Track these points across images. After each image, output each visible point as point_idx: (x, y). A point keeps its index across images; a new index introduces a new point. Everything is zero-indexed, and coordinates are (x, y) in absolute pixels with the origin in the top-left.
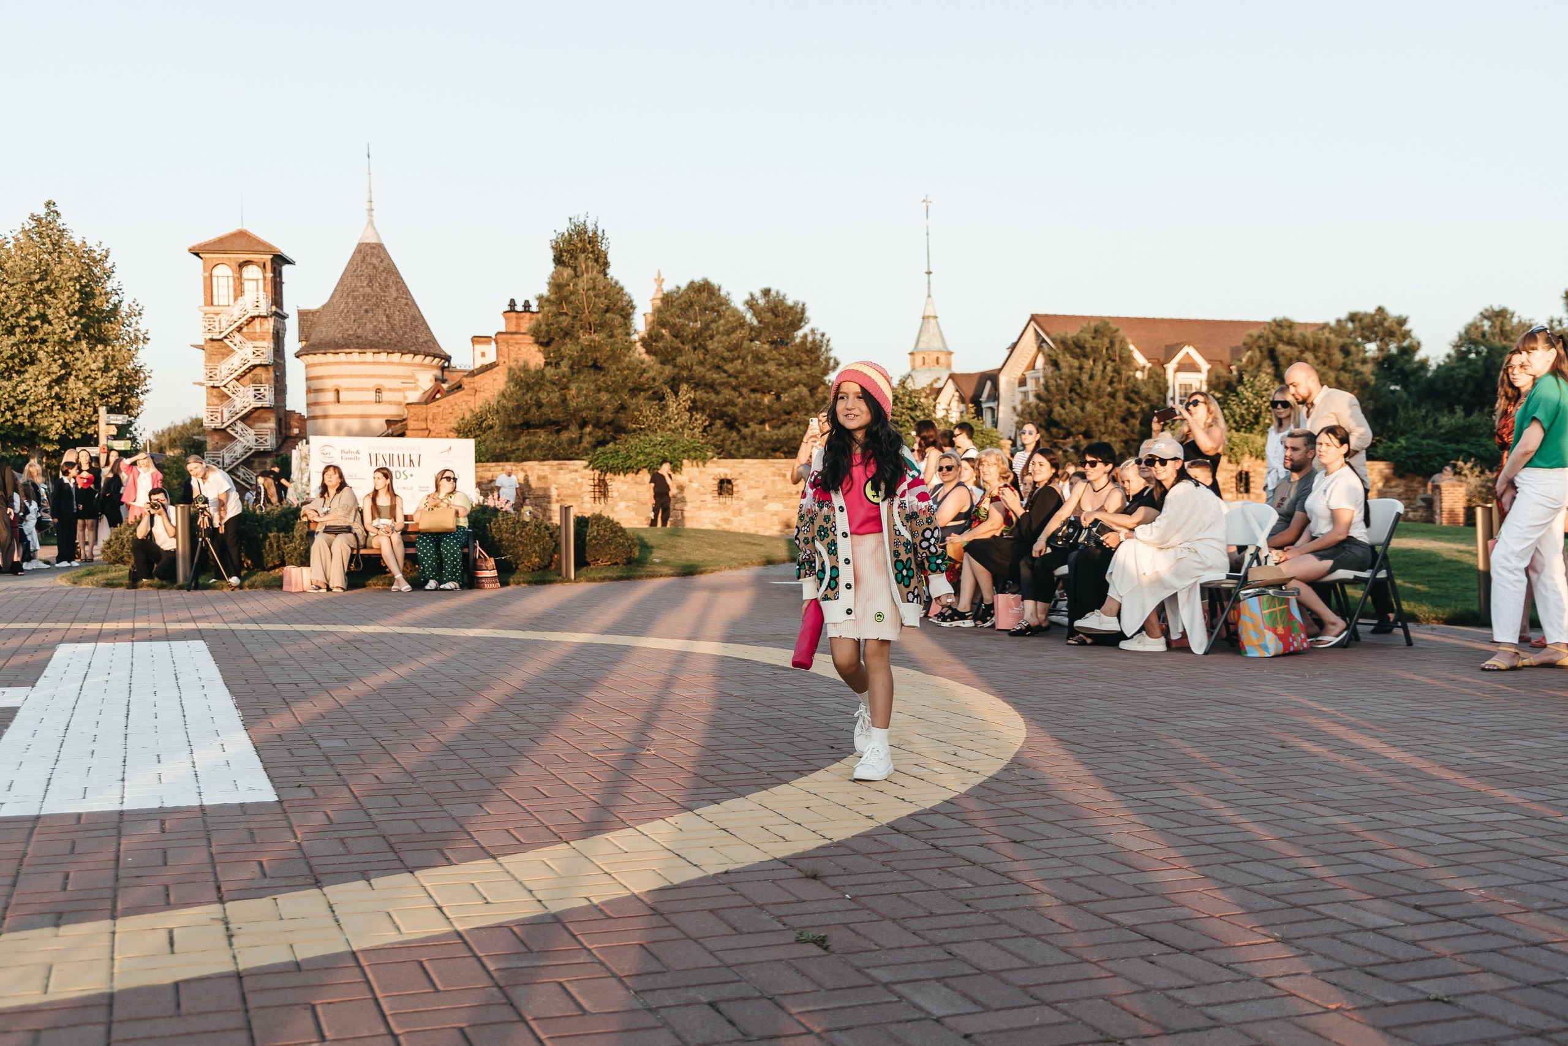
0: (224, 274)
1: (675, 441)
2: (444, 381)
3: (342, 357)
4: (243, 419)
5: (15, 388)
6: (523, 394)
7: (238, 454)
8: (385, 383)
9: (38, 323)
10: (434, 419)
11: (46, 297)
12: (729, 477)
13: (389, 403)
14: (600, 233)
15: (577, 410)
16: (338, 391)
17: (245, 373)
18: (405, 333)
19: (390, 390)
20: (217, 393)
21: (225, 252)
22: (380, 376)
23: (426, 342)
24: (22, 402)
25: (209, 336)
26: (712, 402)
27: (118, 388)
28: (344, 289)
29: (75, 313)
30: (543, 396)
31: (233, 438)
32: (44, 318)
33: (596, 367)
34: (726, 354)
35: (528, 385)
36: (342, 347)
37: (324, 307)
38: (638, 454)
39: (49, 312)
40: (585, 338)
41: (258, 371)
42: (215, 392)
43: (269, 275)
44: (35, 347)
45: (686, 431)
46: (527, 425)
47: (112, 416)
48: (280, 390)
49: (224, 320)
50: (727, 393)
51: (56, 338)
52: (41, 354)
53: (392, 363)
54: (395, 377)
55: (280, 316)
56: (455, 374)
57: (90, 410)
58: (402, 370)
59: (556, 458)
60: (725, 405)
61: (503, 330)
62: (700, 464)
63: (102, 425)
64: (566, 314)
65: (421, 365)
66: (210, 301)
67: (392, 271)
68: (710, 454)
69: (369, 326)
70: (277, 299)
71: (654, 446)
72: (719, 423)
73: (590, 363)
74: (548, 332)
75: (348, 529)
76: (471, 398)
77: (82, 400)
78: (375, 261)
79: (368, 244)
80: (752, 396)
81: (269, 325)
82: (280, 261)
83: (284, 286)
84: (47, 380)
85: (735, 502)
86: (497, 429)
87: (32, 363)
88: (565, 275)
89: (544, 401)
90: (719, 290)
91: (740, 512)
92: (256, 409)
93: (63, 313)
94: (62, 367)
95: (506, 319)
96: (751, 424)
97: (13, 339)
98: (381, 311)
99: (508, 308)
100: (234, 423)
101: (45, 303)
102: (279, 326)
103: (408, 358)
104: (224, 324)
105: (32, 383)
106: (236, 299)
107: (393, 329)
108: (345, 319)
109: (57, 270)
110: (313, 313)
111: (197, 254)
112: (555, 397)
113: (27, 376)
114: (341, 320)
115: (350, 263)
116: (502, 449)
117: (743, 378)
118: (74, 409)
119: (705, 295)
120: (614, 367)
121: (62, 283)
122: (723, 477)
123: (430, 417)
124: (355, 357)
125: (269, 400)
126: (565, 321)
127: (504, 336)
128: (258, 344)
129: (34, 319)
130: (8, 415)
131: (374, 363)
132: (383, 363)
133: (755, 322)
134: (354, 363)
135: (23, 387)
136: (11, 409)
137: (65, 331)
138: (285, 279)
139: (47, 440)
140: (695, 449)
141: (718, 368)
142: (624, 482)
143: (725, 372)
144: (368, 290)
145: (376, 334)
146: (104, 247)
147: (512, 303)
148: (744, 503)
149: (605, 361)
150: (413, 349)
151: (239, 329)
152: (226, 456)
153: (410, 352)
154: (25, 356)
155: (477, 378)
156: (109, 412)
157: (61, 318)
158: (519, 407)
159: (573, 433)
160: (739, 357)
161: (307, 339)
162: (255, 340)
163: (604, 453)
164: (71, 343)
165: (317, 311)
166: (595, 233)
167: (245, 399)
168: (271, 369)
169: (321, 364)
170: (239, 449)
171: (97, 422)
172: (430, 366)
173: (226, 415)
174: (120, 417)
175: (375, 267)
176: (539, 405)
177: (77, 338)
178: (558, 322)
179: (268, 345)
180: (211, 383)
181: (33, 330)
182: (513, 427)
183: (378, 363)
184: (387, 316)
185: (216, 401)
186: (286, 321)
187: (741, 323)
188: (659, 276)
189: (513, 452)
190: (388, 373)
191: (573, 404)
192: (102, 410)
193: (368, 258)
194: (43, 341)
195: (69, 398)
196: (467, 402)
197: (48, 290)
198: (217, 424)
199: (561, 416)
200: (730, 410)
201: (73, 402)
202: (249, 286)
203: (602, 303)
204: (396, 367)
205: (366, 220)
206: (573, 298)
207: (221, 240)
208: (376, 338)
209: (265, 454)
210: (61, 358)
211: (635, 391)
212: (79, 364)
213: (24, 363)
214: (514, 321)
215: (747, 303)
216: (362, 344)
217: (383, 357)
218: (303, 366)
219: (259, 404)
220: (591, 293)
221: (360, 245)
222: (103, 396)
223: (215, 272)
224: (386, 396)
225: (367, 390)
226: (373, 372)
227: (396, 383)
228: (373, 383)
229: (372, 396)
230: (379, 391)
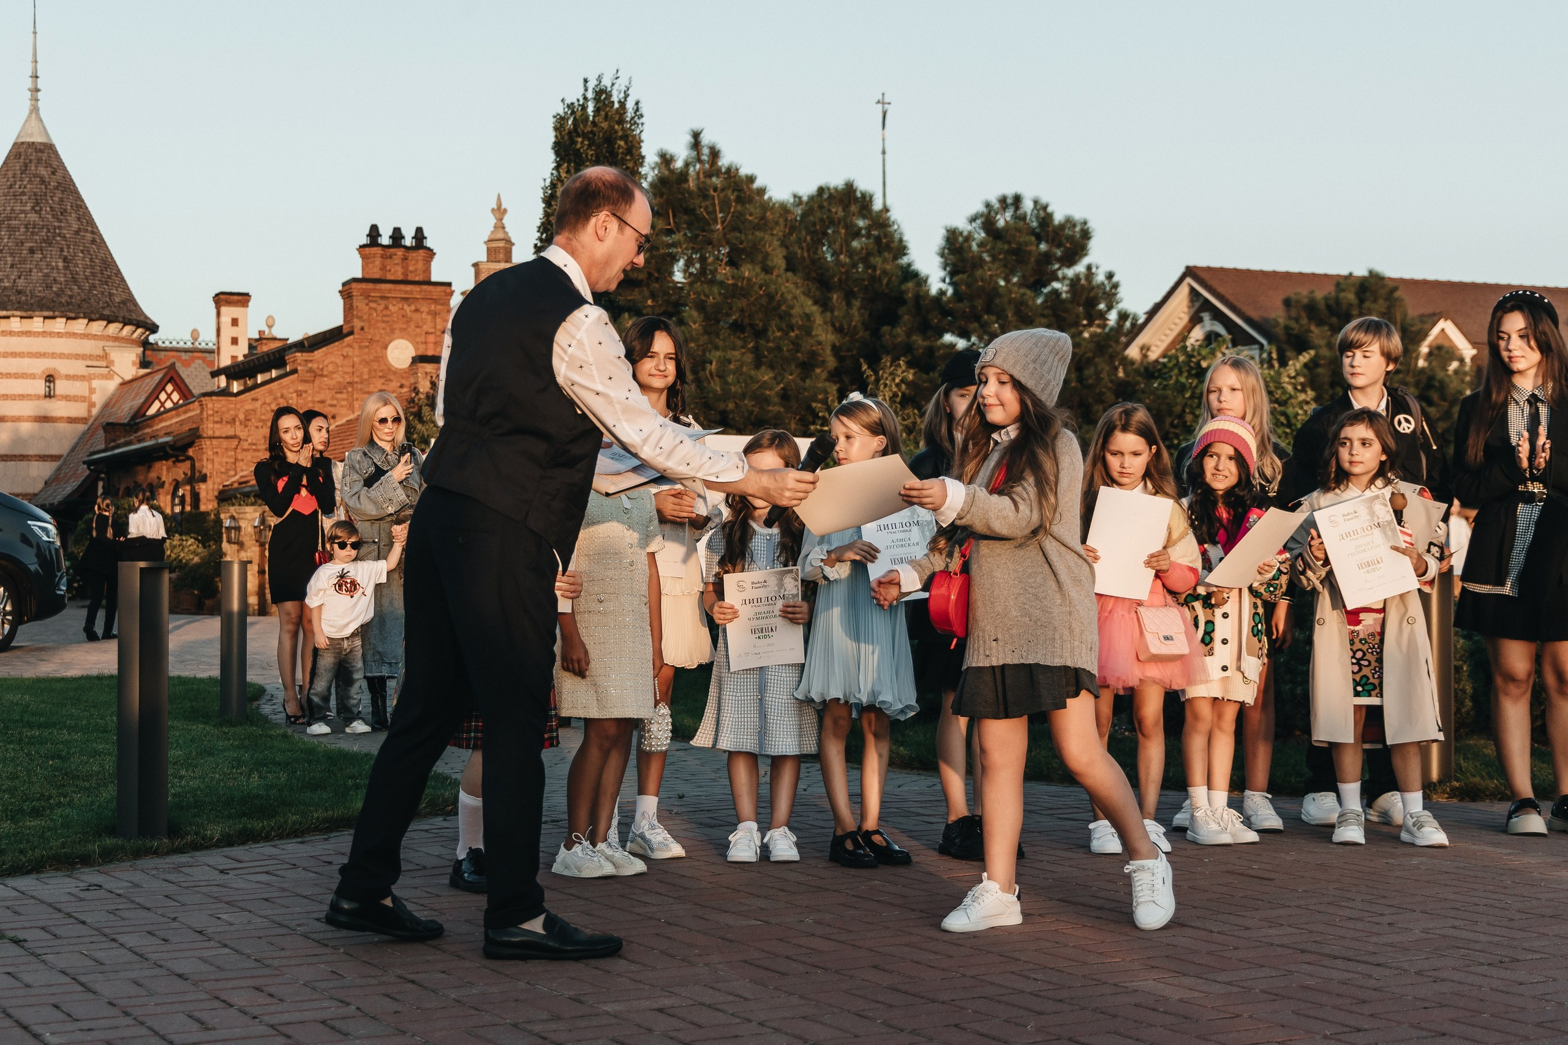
8: (63, 367)
13: (67, 398)
18: (93, 287)
19: (69, 377)
22: (53, 355)
23: (124, 302)
53: (74, 335)
54: (77, 357)
56: (164, 356)
58: (88, 346)
61: (359, 275)
65: (116, 339)
67: (68, 188)
69: (36, 275)
78: (40, 174)
79: (29, 145)
95: (364, 257)
98: (54, 251)
99: (365, 240)
103: (97, 327)
107: (75, 281)
124: (14, 323)
127: (363, 286)
131: (44, 334)
132: (59, 335)
134: (11, 333)
144: (33, 218)
145: (49, 287)
147: (374, 232)
150: (106, 312)
153: (102, 318)
172: (129, 341)
183: (51, 334)
184: (65, 259)
190: (67, 352)
193: (31, 168)
204: (79, 341)
205: (27, 105)
208: (48, 295)
214: (377, 261)
216: (25, 302)
217: (59, 324)
221: (17, 144)
224: (61, 387)
225: (33, 376)
226: (42, 350)
227: (78, 367)
228: (41, 366)
229: (40, 387)
230: (50, 379)
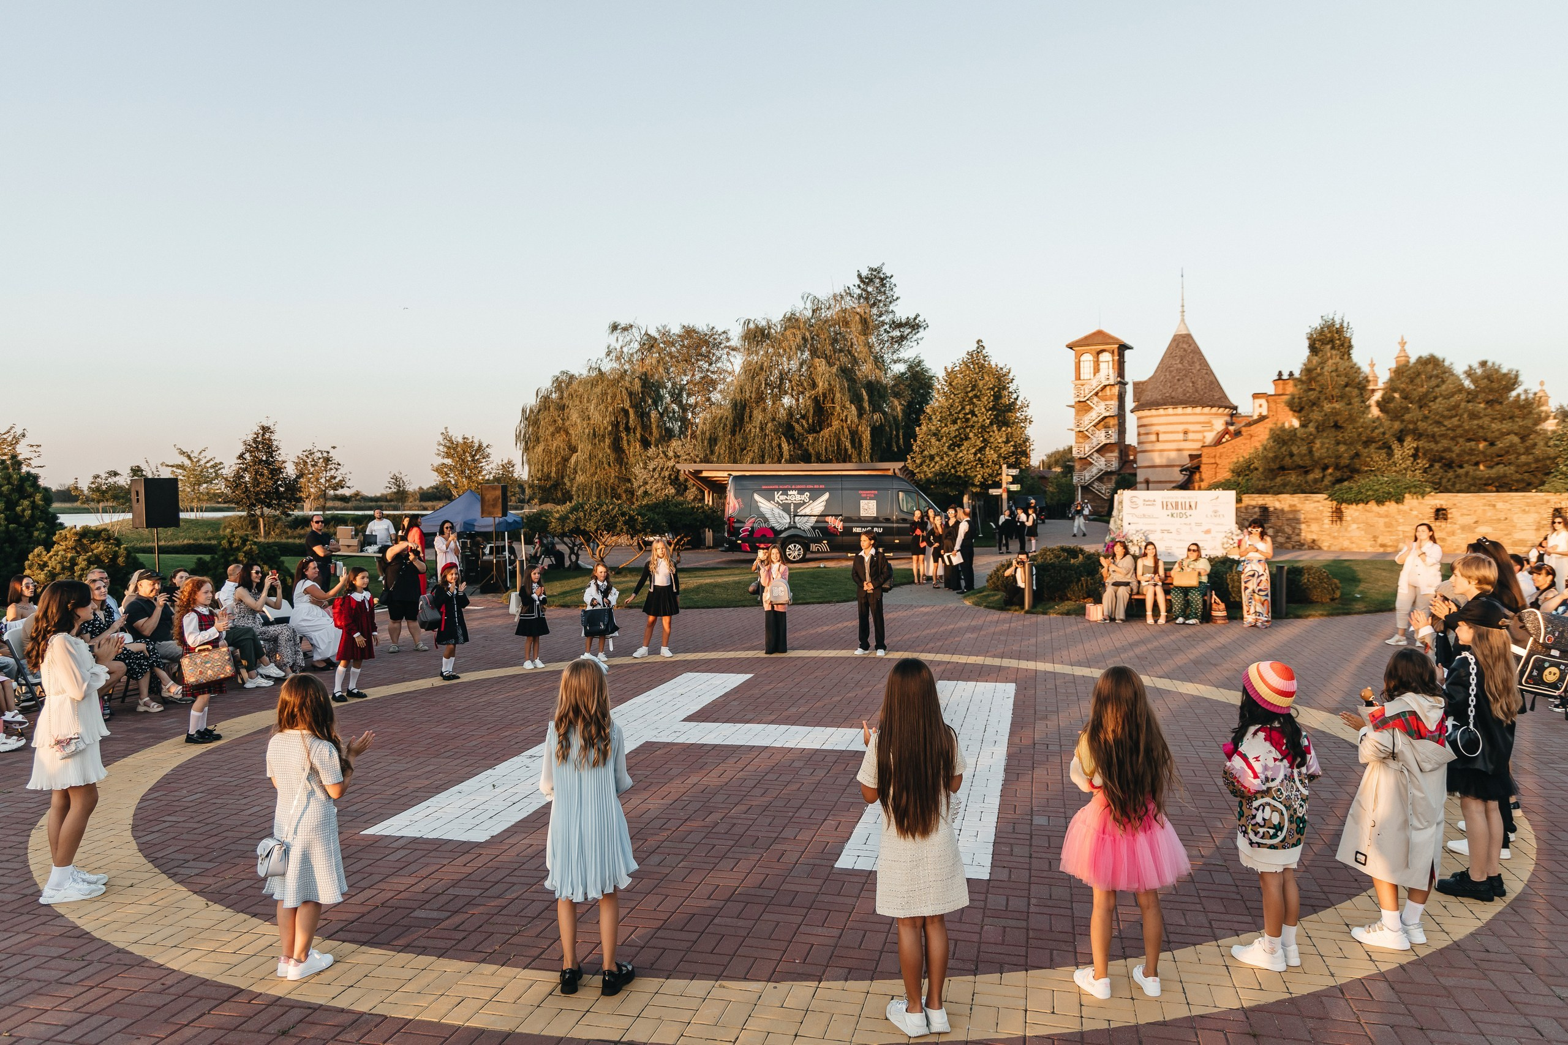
0: (1087, 359)
1: (1398, 481)
2: (1232, 424)
3: (1161, 411)
4: (1097, 451)
5: (956, 455)
6: (1280, 448)
7: (1094, 474)
8: (1191, 428)
9: (970, 416)
10: (1220, 457)
11: (975, 400)
12: (1444, 507)
13: (1193, 440)
14: (1345, 325)
15: (1320, 459)
16: (1158, 434)
17: (1100, 422)
18: (1205, 393)
19: (1194, 432)
20: (1082, 435)
21: (1088, 345)
22: (1187, 423)
23: (1221, 398)
24: (960, 464)
25: (1078, 399)
26: (1432, 450)
27: (1013, 453)
28: (1164, 366)
29: (990, 409)
30: (1295, 450)
31: (1091, 464)
32: (973, 413)
33: (1337, 426)
34: (1446, 413)
35: (1284, 440)
36: (1162, 405)
37: (1150, 379)
38: (1367, 490)
39: (976, 409)
40: (1327, 407)
41: (1106, 421)
42: (1080, 434)
43: (1116, 358)
44: (968, 430)
45: (1409, 472)
46: (1282, 468)
47: (1010, 470)
48: (1122, 431)
49: (1087, 388)
50: (1445, 443)
51: (979, 424)
52: (971, 435)
53: (1196, 414)
54: (1197, 422)
55: (1123, 384)
56: (1240, 419)
57: (997, 467)
58: (1202, 419)
59: (1303, 492)
60: (1443, 452)
61: (1274, 391)
62: (1420, 497)
63: (1004, 476)
64: (1314, 390)
65: (1216, 414)
66: (1078, 377)
67: (1197, 352)
68: (1428, 490)
69: (1180, 390)
70: (1121, 373)
71: (1381, 484)
72: (1437, 466)
73: (1332, 424)
74: (1300, 403)
75: (1127, 584)
76: (1248, 441)
77: (993, 461)
78: (1185, 346)
79: (1180, 335)
80: (1468, 444)
81: (1116, 390)
82: (1123, 348)
83: (1126, 364)
84: (974, 450)
85: (1449, 525)
86: (1261, 469)
87: (966, 440)
88: (1314, 362)
89: (1295, 452)
90: (1443, 361)
91: (1453, 533)
92: (1106, 445)
93: (984, 410)
94: (982, 442)
95: (1276, 384)
96: (1465, 465)
97: (956, 427)
98: (1188, 379)
99: (1276, 378)
100: (1092, 454)
101: (973, 403)
102: (1123, 390)
103: (1207, 410)
104: (1087, 392)
105: (965, 452)
106: (1094, 375)
107: (1197, 391)
108: (1164, 386)
109: (981, 384)
110: (1143, 383)
111: (1071, 348)
112: (1304, 449)
113: (963, 448)
114: (1161, 387)
115: (1168, 348)
116: (1263, 485)
117: (1459, 431)
118: (988, 467)
119: (1430, 366)
120: (1351, 427)
121: (983, 392)
122: (1439, 507)
123: (1218, 455)
124: (1170, 411)
125: (1114, 439)
126: (1313, 395)
127: (1274, 395)
128: (1107, 403)
129: (968, 414)
130: (953, 471)
131: (1183, 414)
132: (1189, 414)
133: (1472, 387)
134: (1169, 415)
135: (961, 455)
136: (954, 467)
137: (984, 420)
138: (1126, 359)
139: (974, 485)
140: (1415, 486)
141: (1438, 423)
142: (1356, 510)
143: (1445, 426)
144: (1180, 366)
145: (1185, 395)
146: (1008, 367)
147: (1280, 374)
148: (1457, 526)
149: (1344, 422)
150: (1210, 404)
151: (1096, 394)
152: (1087, 475)
153: (1208, 406)
154: (962, 436)
155: (1252, 427)
156: (1008, 467)
157: (982, 414)
158: (1276, 457)
159: (1317, 474)
160: (1456, 415)
161: (1138, 400)
162: (1106, 400)
163: (1340, 490)
164: (988, 427)
165: (1145, 382)
166: (1341, 325)
167: (1101, 437)
168: (1116, 418)
169: (1147, 417)
170: (1094, 470)
171: (1001, 474)
172: (1222, 415)
173: (1087, 449)
174: (1014, 471)
175: (1185, 350)
176: (1292, 455)
177: (991, 424)
178: (1307, 396)
179: (1114, 404)
180: (1078, 429)
181: (967, 420)
182: (1271, 470)
183: (1186, 414)
184: (1193, 383)
185: (1081, 440)
186: (1127, 386)
187: (1461, 389)
188: (1402, 340)
189: (1271, 488)
190: (1193, 420)
191: (1317, 455)
192: (1004, 467)
193: (1180, 344)
194: (973, 426)
195: (986, 460)
196: (1244, 444)
197: (976, 396)
198: (1082, 456)
199: (1308, 462)
200: (1447, 455)
201: (988, 462)
202: (1103, 366)
203: (1343, 381)
204: (1198, 417)
205: (1180, 318)
206: (1319, 378)
207: (1086, 338)
208: (1185, 398)
209: (1111, 473)
210: (982, 436)
211: (1367, 443)
212: (992, 440)
213: (962, 440)
214: (1281, 387)
215: (1465, 372)
216: (1175, 402)
217: (1189, 410)
218: (1136, 418)
219: (1108, 442)
220: (1334, 374)
221: (1175, 336)
222: (1005, 458)
223: (1082, 358)
224: (1191, 436)
225: (1178, 432)
226: (1182, 421)
227: (1198, 427)
228: (1181, 428)
229: (1181, 436)
230: (1186, 433)
